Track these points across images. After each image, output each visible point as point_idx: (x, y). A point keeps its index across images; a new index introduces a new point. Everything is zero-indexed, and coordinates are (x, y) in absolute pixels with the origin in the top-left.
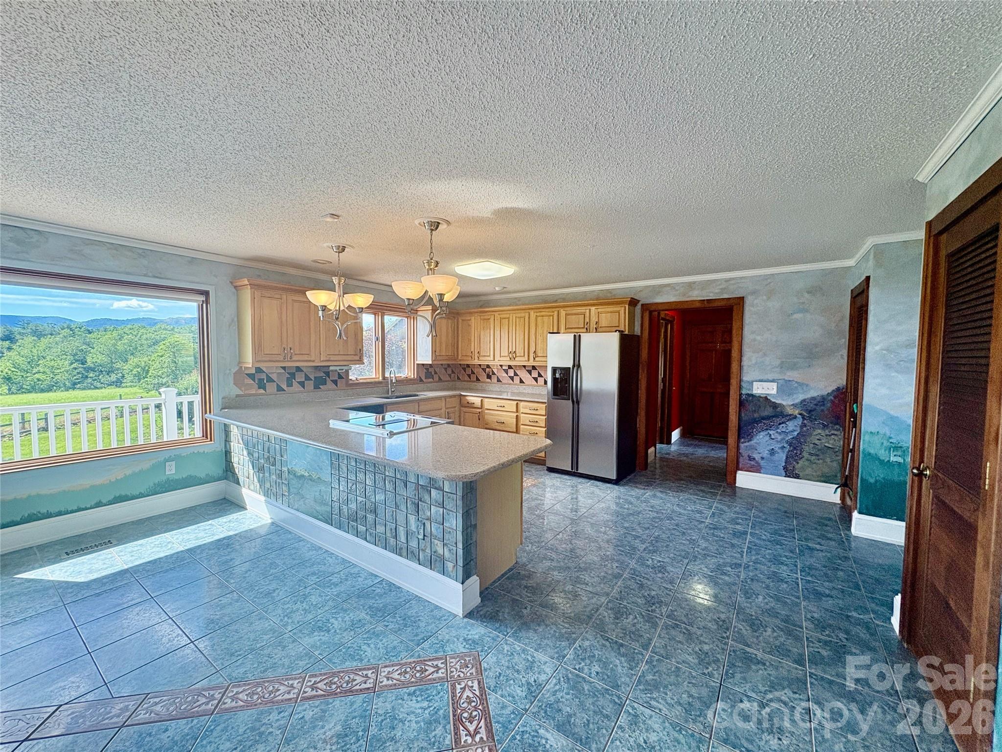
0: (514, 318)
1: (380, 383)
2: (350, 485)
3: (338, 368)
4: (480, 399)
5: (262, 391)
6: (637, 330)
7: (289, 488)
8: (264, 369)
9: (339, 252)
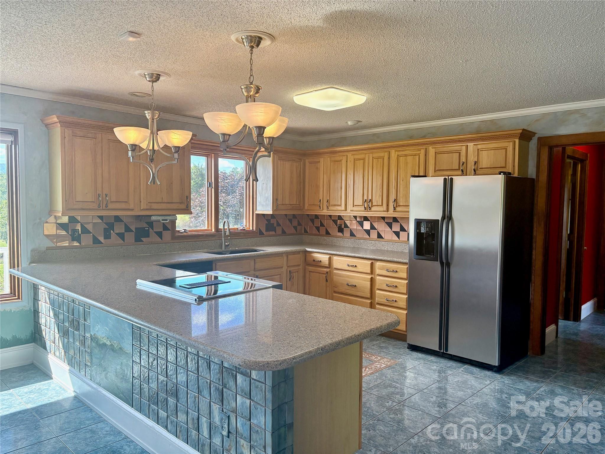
0: (371, 158)
1: (212, 235)
2: (151, 360)
3: (160, 218)
4: (328, 256)
5: (76, 244)
6: (532, 172)
7: (91, 359)
8: (79, 218)
9: (153, 82)
